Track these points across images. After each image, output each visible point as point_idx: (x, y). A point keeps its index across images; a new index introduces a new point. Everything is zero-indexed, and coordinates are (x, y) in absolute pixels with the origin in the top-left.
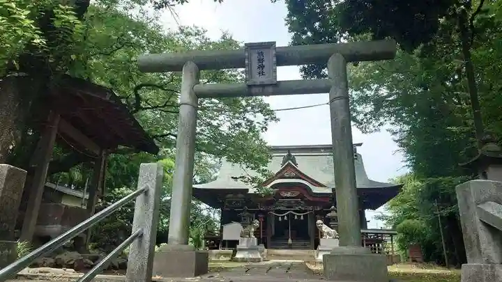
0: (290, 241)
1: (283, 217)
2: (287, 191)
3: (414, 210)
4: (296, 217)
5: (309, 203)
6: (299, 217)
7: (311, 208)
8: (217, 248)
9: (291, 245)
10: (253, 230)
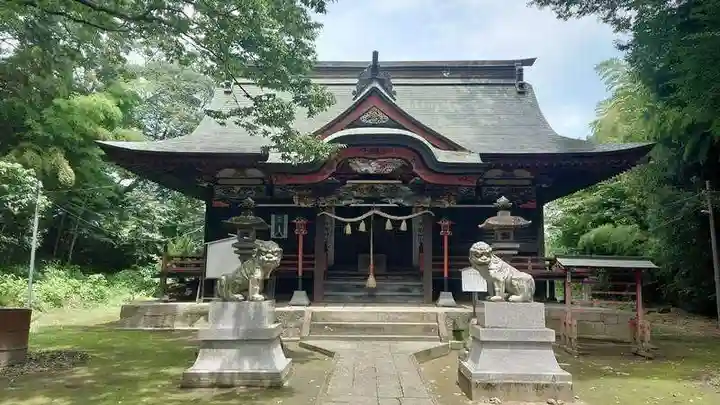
0: (371, 282)
1: (355, 226)
2: (366, 160)
3: (609, 205)
4: (389, 226)
5: (422, 189)
6: (397, 224)
7: (427, 201)
8: (192, 298)
9: (372, 291)
10: (258, 274)
